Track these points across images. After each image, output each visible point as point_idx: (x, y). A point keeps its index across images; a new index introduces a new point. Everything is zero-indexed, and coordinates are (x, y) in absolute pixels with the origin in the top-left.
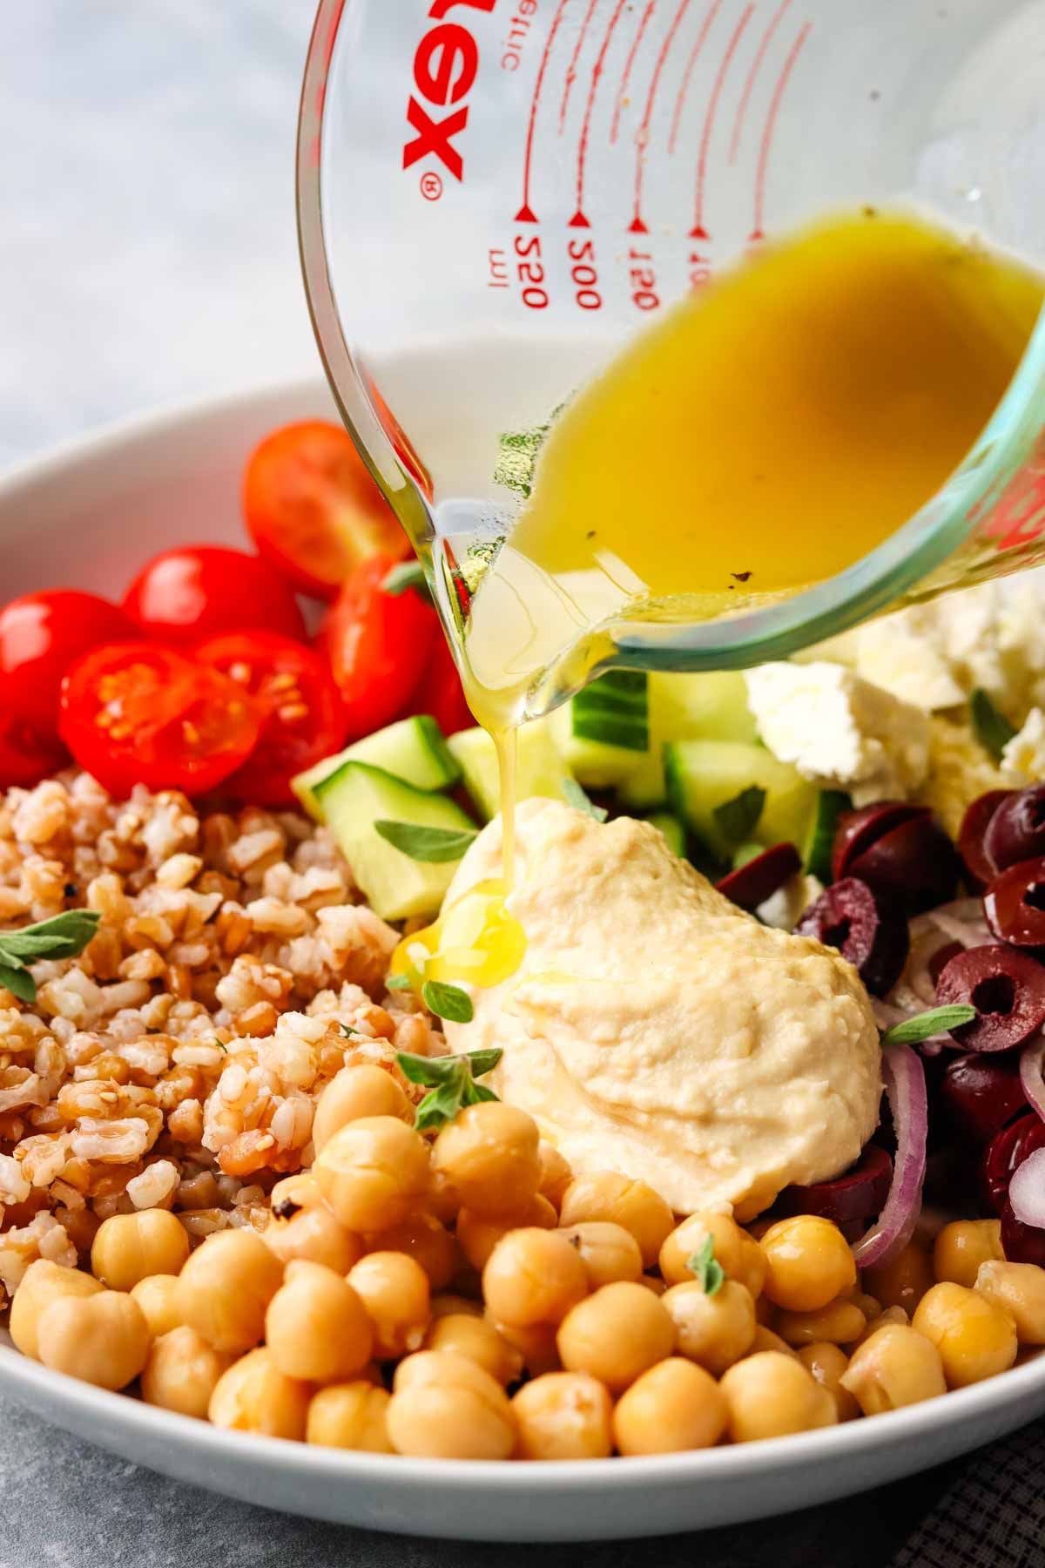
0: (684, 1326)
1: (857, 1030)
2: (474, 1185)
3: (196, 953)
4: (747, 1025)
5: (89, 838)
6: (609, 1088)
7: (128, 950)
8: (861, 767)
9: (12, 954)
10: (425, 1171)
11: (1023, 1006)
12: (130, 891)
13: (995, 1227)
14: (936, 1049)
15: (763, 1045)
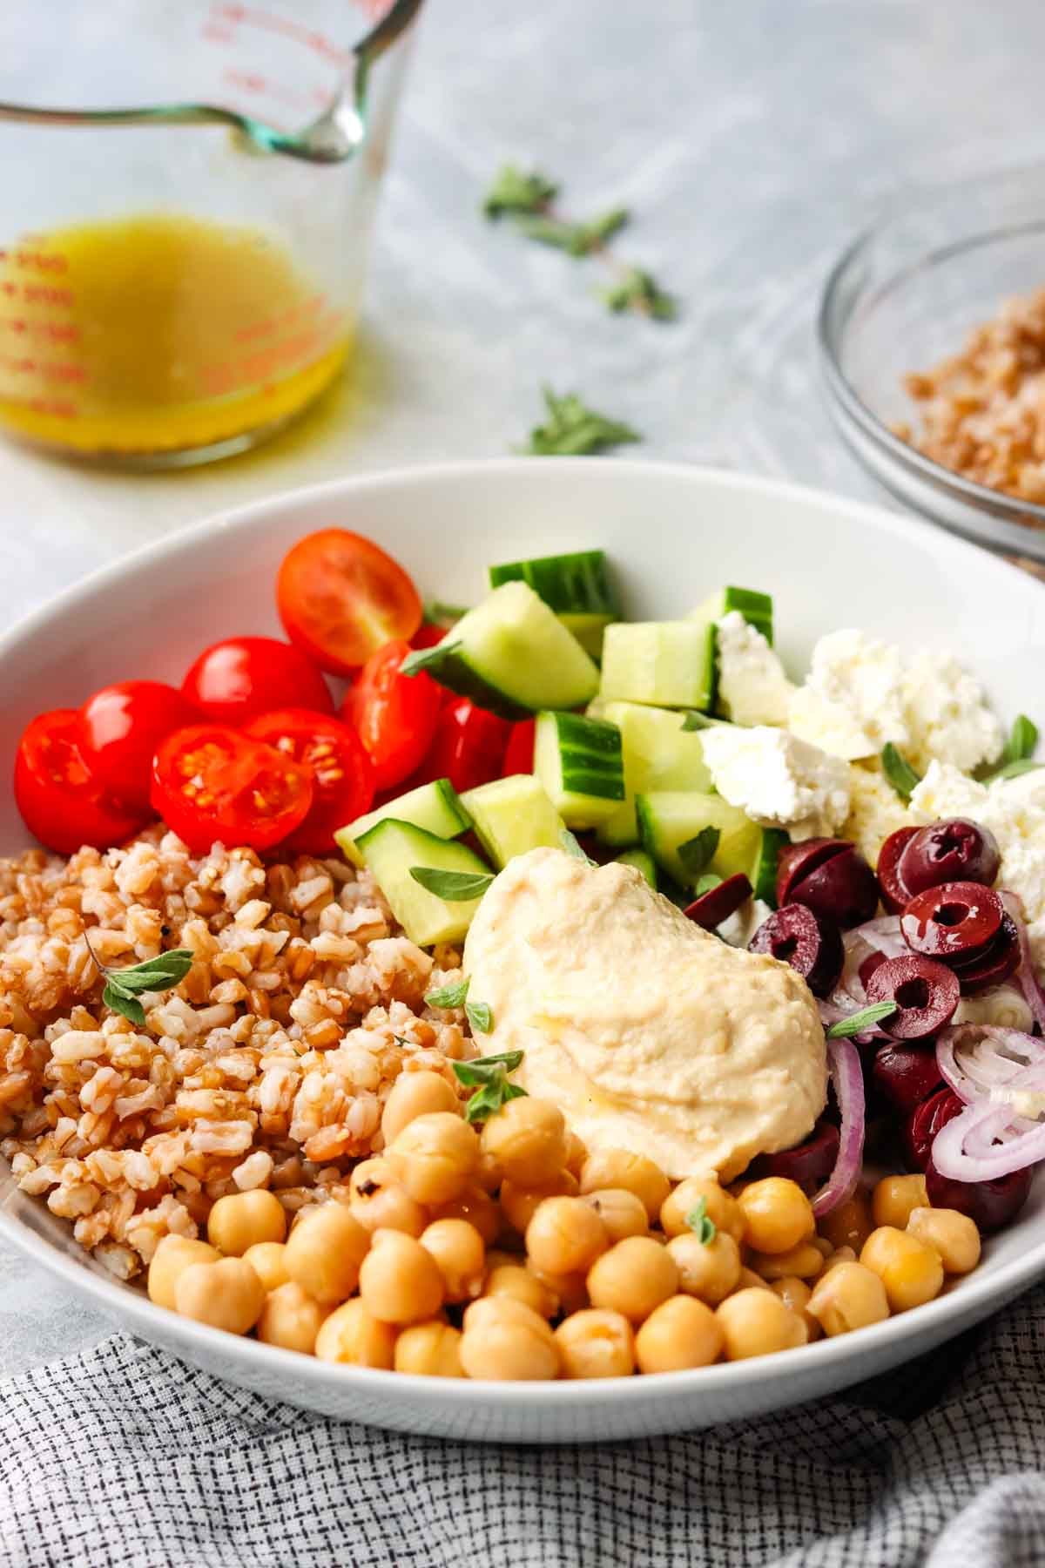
0: (685, 1269)
1: (807, 1028)
2: (517, 1162)
3: (271, 979)
4: (723, 1028)
5: (177, 888)
6: (614, 1081)
7: (216, 980)
8: (798, 812)
9: (125, 987)
10: (476, 1154)
11: (936, 1001)
12: (214, 931)
13: (921, 1180)
14: (869, 1038)
15: (735, 1044)
